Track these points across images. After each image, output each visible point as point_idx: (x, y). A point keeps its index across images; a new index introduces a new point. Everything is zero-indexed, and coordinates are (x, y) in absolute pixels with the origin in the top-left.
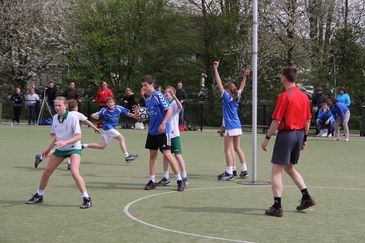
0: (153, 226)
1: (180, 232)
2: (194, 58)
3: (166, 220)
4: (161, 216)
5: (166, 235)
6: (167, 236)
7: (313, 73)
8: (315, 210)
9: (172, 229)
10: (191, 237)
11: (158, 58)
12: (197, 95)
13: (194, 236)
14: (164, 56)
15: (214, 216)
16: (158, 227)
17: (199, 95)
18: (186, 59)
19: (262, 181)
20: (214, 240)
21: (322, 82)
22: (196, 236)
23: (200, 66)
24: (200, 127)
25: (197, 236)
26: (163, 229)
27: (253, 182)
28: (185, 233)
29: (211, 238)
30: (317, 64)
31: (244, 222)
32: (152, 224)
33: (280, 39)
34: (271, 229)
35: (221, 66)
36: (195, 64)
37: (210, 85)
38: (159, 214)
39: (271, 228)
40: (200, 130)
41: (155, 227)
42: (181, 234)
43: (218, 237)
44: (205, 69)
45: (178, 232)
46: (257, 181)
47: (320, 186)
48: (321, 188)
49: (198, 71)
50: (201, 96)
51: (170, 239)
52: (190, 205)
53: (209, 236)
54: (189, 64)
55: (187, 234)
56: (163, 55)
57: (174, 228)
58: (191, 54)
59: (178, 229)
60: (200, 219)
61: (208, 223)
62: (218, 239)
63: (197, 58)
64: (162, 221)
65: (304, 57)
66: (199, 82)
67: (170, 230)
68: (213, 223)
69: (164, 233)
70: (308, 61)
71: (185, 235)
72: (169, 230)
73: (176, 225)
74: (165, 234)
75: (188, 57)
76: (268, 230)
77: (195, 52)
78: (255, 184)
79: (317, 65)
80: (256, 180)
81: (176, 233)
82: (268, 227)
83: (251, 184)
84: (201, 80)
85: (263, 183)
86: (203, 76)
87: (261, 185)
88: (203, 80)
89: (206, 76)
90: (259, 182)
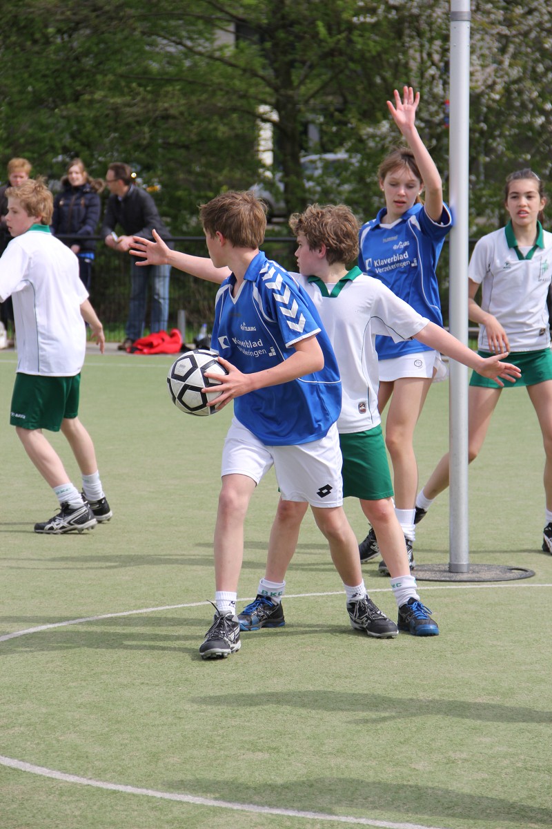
0: (14, 763)
1: (129, 789)
2: (225, 39)
3: (73, 736)
4: (54, 722)
5: (68, 803)
6: (73, 805)
9: (99, 775)
10: (176, 811)
11: (65, 36)
13: (188, 803)
14: (96, 30)
15: (279, 716)
16: (38, 770)
18: (189, 43)
19: (490, 566)
20: (272, 820)
22: (195, 806)
23: (248, 75)
25: (202, 806)
26: (57, 775)
27: (453, 569)
28: (150, 793)
29: (260, 814)
31: (406, 741)
32: (11, 757)
34: (518, 771)
36: (231, 64)
37: (296, 155)
38: (44, 710)
39: (520, 765)
41: (26, 767)
42: (134, 795)
43: (293, 808)
44: (268, 88)
45: (121, 788)
46: (469, 565)
49: (244, 96)
51: (86, 818)
52: (182, 672)
53: (251, 803)
54: (203, 63)
55: (158, 795)
56: (86, 27)
57: (105, 770)
58: (210, 22)
59: (122, 775)
60: (221, 732)
61: (254, 748)
62: (289, 817)
63: (237, 38)
64: (58, 741)
66: (250, 143)
67: (90, 782)
68: (274, 745)
69: (61, 795)
71: (149, 799)
72: (85, 781)
73: (116, 758)
74: (64, 798)
75: (200, 33)
76: (503, 776)
77: (227, 13)
78: (465, 577)
80: (464, 560)
81: (114, 792)
82: (506, 762)
83: (447, 576)
84: (259, 136)
85: (498, 572)
86: (265, 116)
87: (488, 583)
88: (266, 134)
89: (275, 116)
90: (477, 569)
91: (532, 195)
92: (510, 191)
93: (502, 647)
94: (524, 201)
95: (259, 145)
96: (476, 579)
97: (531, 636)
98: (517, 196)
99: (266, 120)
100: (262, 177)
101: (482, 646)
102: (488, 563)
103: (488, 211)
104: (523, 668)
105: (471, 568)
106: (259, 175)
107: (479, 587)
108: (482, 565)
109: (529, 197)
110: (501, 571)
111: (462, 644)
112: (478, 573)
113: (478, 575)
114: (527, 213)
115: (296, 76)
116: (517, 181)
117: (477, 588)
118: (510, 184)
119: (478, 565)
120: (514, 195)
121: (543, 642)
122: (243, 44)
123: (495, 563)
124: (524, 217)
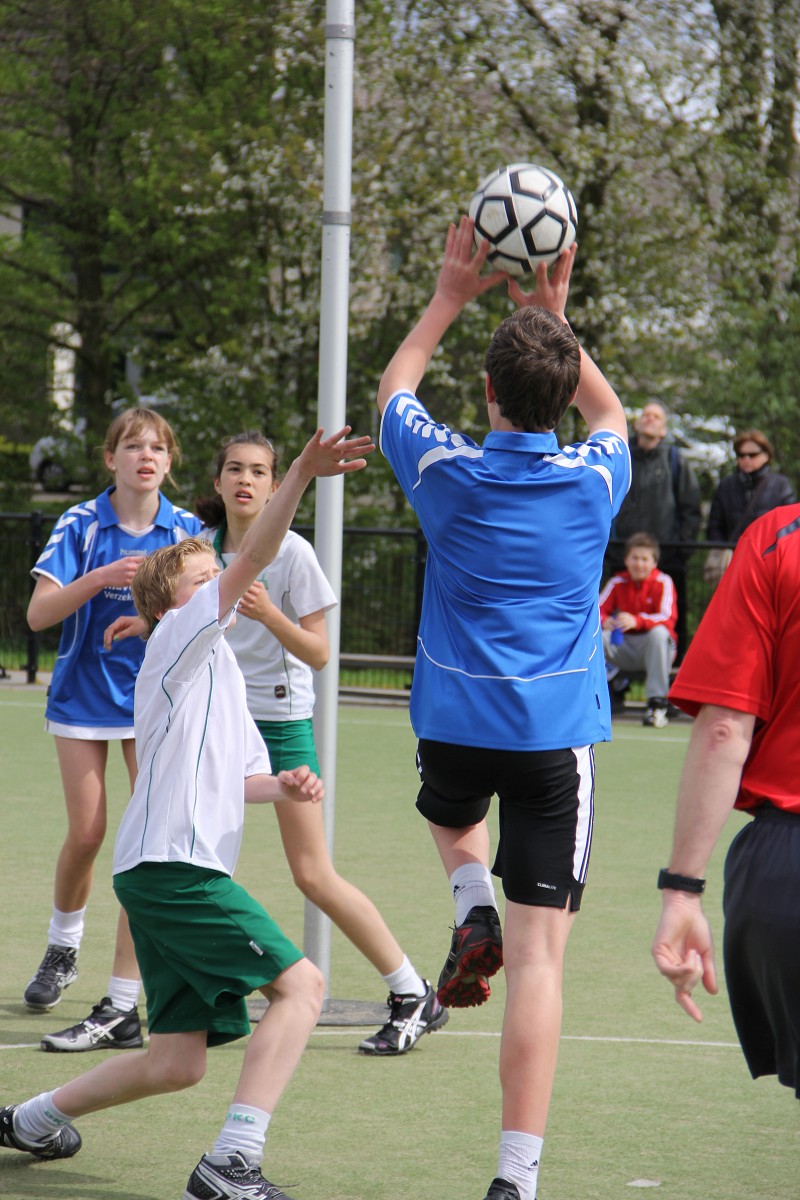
2: (6, 228)
7: (727, 341)
8: (664, 1184)
12: (23, 459)
17: (35, 460)
19: (359, 1005)
21: (779, 395)
23: (36, 279)
24: (25, 660)
30: (748, 284)
33: (529, 122)
35: (171, 283)
36: (11, 263)
37: (102, 398)
40: (23, 676)
44: (71, 297)
46: (330, 1001)
47: (713, 1038)
48: (719, 1049)
49: (26, 308)
50: (46, 463)
63: (25, 228)
65: (670, 240)
70: (694, 266)
79: (744, 292)
84: (53, 367)
85: (371, 1013)
86: (61, 340)
87: (356, 1028)
88: (63, 363)
89: (76, 340)
90: (341, 1007)
91: (261, 469)
92: (228, 460)
93: (370, 1122)
94: (248, 476)
95: (52, 381)
96: (339, 1022)
97: (412, 1107)
98: (238, 468)
99: (64, 345)
100: (55, 427)
101: (341, 1121)
102: (357, 998)
103: (374, 487)
104: (399, 1154)
105: (332, 1005)
106: (51, 425)
107: (343, 1033)
108: (349, 1002)
109: (258, 472)
110: (375, 1011)
111: (313, 1118)
112: (342, 1012)
113: (342, 1016)
114: (250, 497)
115: (109, 283)
116: (240, 445)
117: (338, 1035)
118: (229, 449)
119: (342, 1001)
120: (235, 466)
121: (429, 1117)
122: (31, 236)
123: (367, 998)
124: (244, 503)
